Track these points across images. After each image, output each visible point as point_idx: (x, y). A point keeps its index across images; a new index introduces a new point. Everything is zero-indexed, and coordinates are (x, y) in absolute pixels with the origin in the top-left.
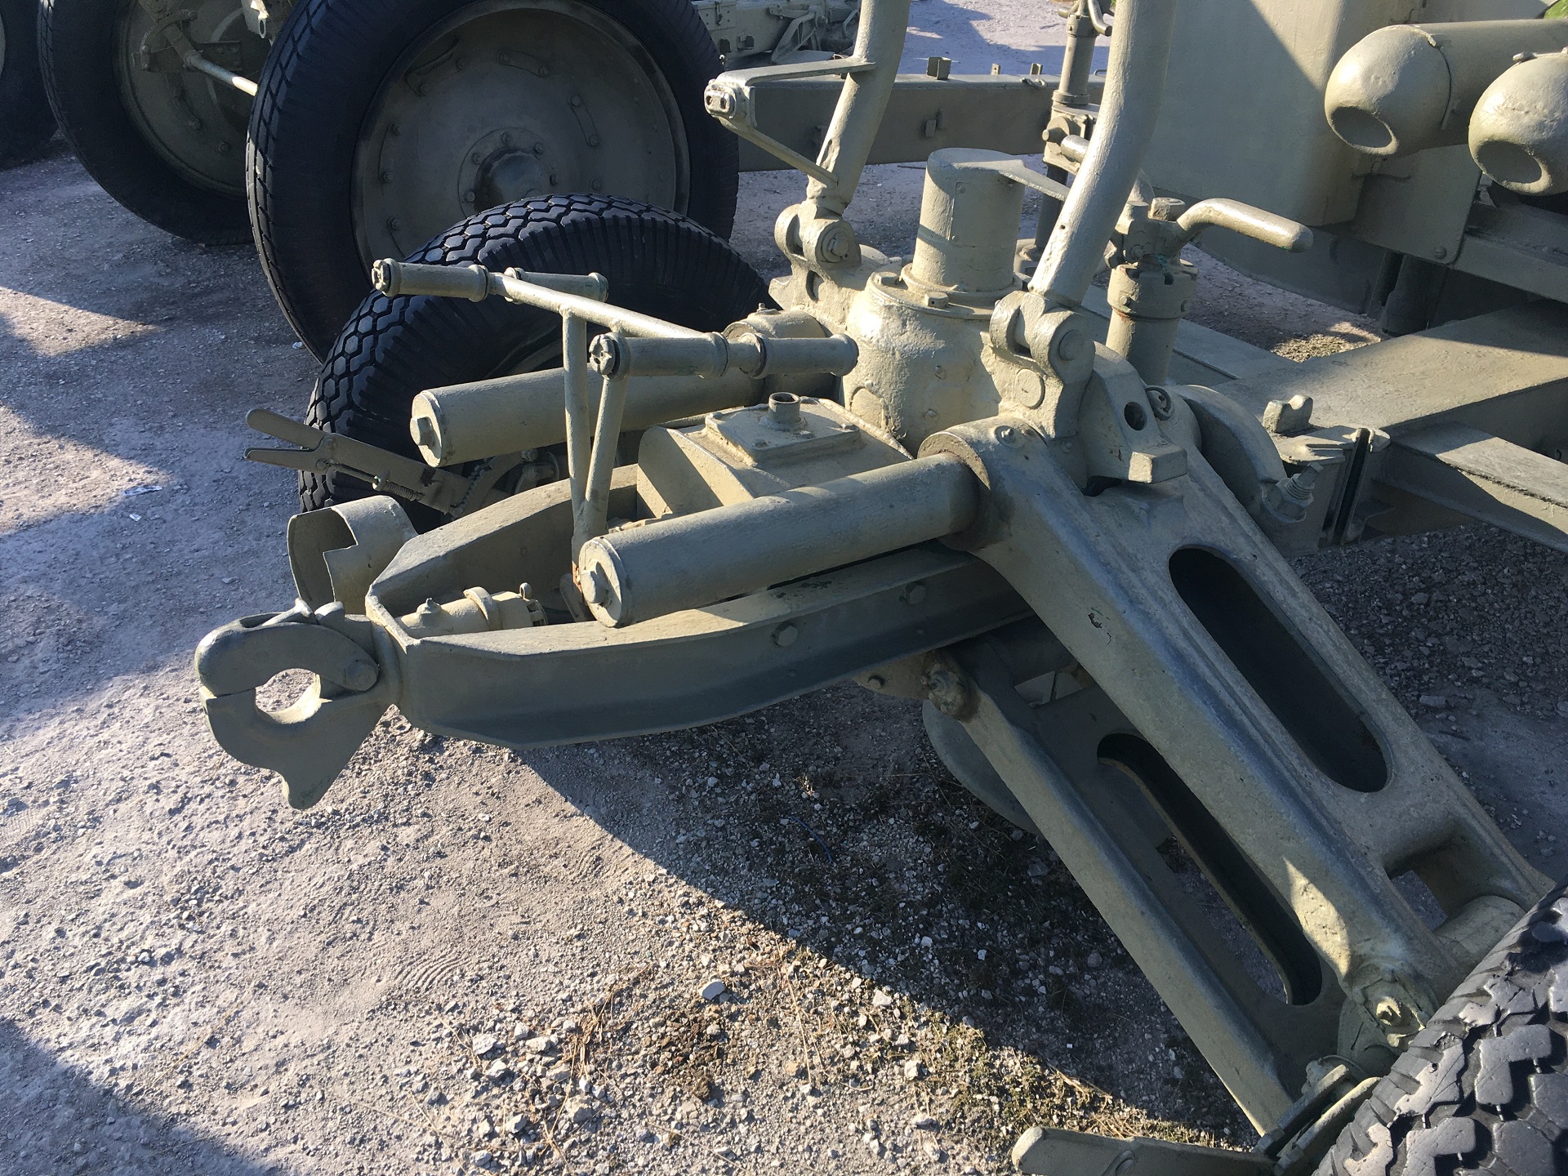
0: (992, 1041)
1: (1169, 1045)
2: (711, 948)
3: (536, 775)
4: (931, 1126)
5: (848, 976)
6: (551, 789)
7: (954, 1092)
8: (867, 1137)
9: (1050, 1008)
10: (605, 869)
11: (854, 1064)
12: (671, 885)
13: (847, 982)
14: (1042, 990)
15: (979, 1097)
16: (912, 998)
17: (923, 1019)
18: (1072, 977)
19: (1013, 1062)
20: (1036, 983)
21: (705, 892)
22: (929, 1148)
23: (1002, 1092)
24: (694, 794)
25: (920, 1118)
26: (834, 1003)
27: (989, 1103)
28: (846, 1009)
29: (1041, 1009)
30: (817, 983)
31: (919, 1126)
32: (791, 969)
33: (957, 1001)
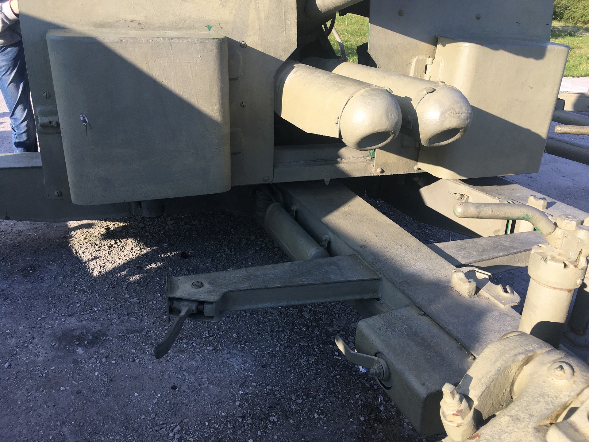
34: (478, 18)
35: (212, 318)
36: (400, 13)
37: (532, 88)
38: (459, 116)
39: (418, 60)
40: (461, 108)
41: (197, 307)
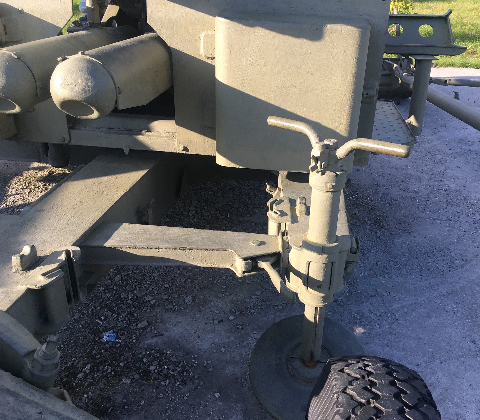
37: (312, 74)
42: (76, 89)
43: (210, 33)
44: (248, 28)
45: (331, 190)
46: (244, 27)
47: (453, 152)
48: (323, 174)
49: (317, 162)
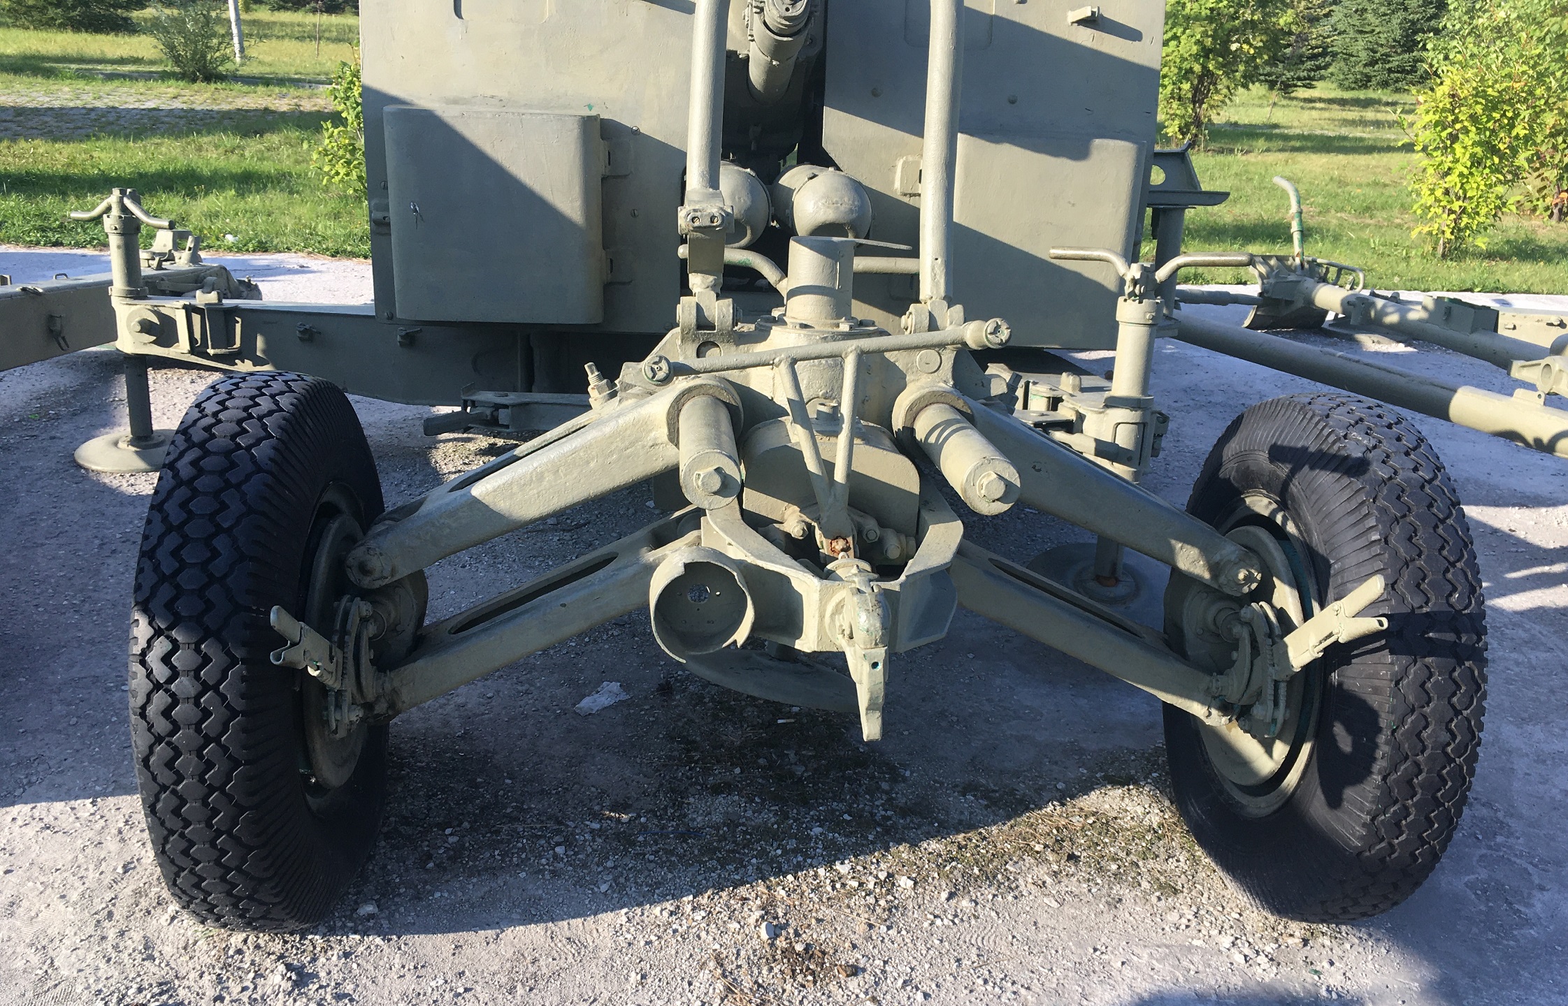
0: (914, 844)
1: (964, 796)
2: (726, 919)
3: (422, 936)
4: (951, 896)
5: (812, 873)
6: (451, 935)
7: (936, 875)
8: (938, 922)
9: (904, 817)
10: (582, 939)
11: (882, 902)
12: (643, 914)
13: (816, 876)
14: (889, 813)
15: (948, 868)
16: (856, 857)
17: (874, 860)
18: (890, 800)
19: (933, 845)
20: (883, 813)
21: (668, 901)
22: (965, 903)
23: (953, 859)
24: (561, 865)
25: (944, 895)
26: (829, 888)
27: (955, 868)
28: (838, 886)
29: (901, 821)
30: (804, 887)
31: (948, 900)
32: (783, 893)
33: (872, 842)
34: (1013, 102)
35: (507, 427)
36: (875, 94)
37: (1073, 205)
38: (838, 208)
39: (905, 163)
40: (842, 198)
41: (492, 413)
42: (842, 208)
43: (910, 158)
44: (993, 145)
45: (1150, 322)
46: (988, 144)
47: (1183, 404)
48: (1141, 302)
49: (1135, 287)
